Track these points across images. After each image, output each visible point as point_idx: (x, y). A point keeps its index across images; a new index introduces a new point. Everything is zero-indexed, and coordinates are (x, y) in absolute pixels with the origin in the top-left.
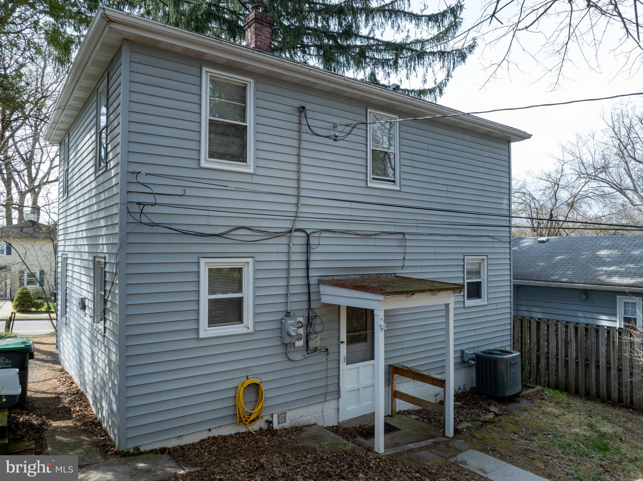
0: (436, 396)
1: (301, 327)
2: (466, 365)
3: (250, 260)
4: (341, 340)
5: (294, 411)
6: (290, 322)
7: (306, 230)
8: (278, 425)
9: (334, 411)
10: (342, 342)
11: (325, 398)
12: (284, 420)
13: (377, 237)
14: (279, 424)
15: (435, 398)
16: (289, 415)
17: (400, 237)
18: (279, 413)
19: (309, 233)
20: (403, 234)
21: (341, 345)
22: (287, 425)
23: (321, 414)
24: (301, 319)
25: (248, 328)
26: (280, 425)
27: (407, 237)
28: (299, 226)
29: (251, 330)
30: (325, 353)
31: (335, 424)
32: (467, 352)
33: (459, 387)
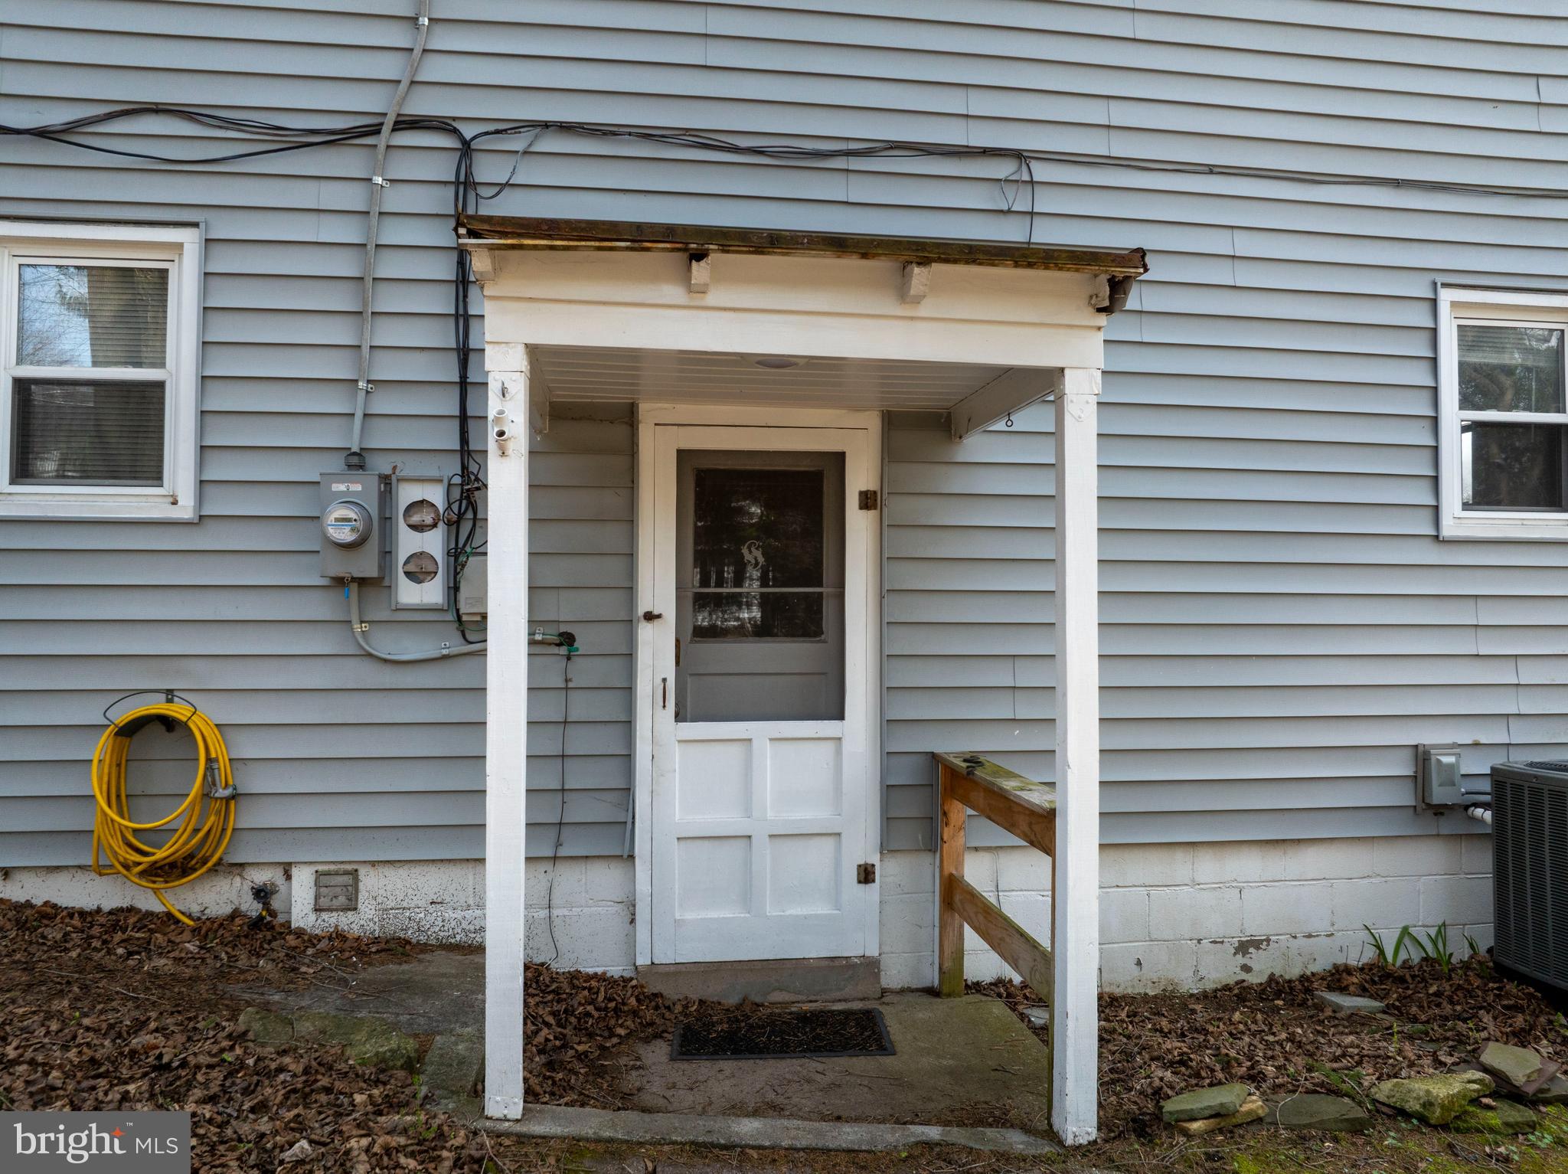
0: (1243, 948)
1: (435, 525)
2: (1446, 826)
3: (187, 237)
4: (643, 606)
5: (403, 872)
6: (342, 487)
7: (456, 125)
8: (312, 917)
9: (610, 915)
10: (650, 617)
11: (558, 844)
12: (342, 900)
13: (856, 164)
14: (318, 910)
15: (1240, 959)
16: (371, 882)
17: (1003, 169)
18: (321, 868)
19: (468, 135)
20: (1019, 156)
21: (646, 632)
22: (362, 921)
23: (543, 913)
24: (436, 495)
25: (175, 503)
26: (325, 915)
27: (1042, 172)
28: (423, 105)
29: (186, 509)
30: (555, 650)
31: (615, 971)
32: (1446, 760)
33: (1405, 931)
